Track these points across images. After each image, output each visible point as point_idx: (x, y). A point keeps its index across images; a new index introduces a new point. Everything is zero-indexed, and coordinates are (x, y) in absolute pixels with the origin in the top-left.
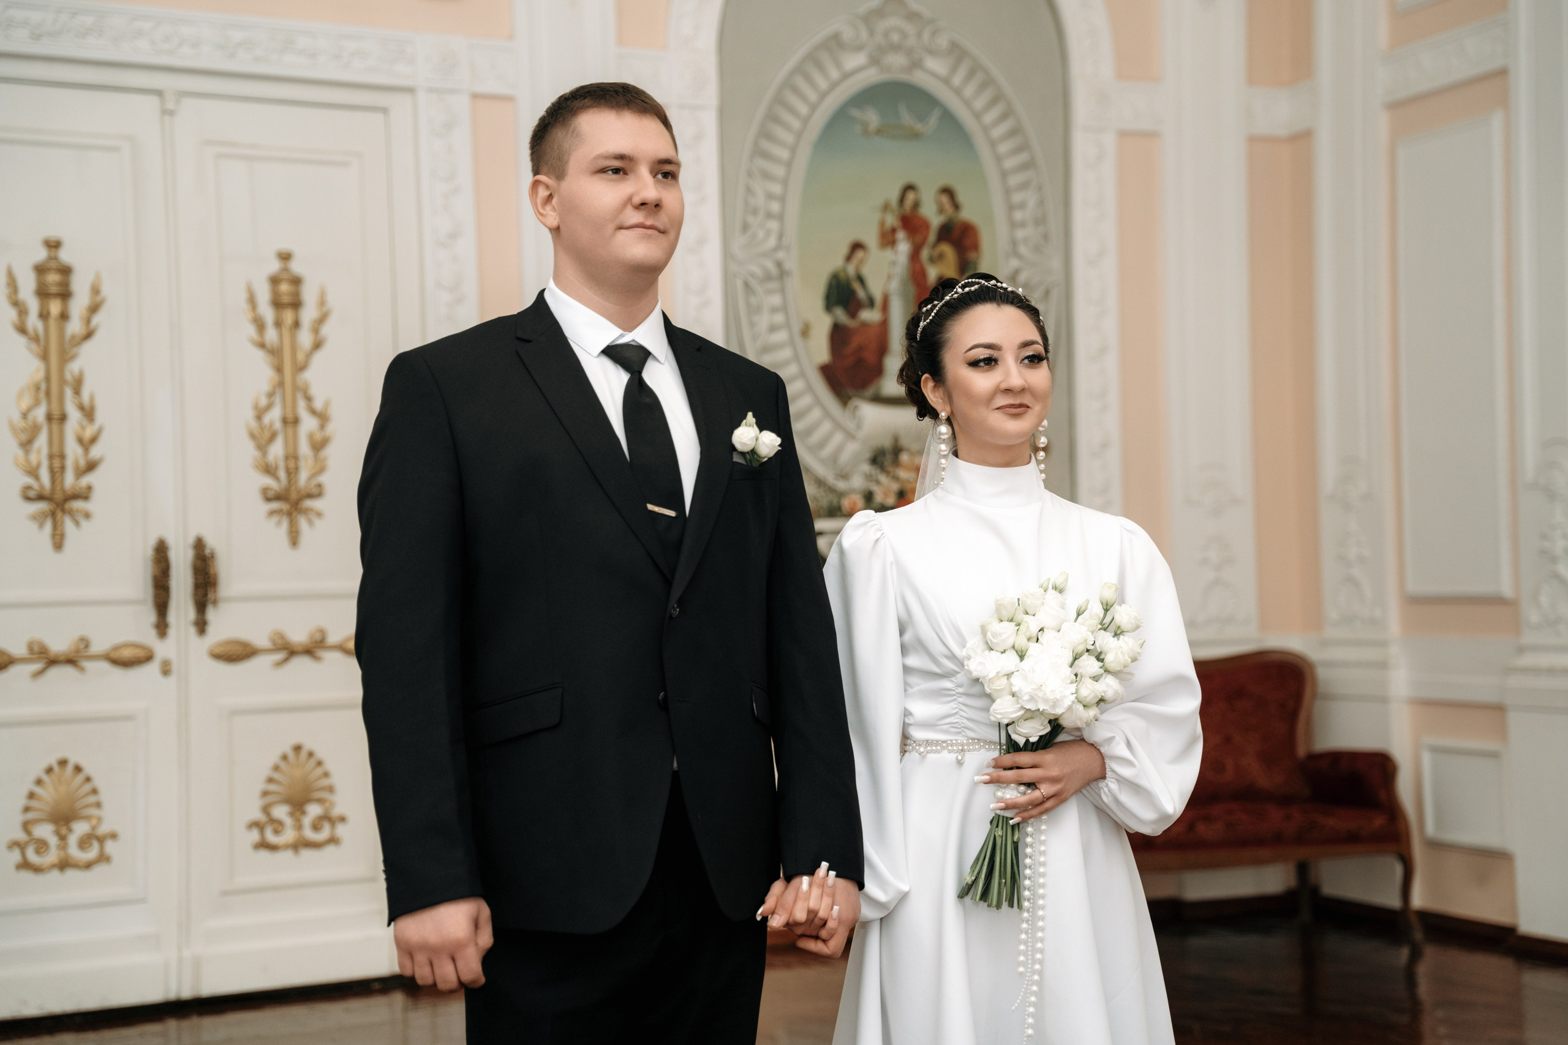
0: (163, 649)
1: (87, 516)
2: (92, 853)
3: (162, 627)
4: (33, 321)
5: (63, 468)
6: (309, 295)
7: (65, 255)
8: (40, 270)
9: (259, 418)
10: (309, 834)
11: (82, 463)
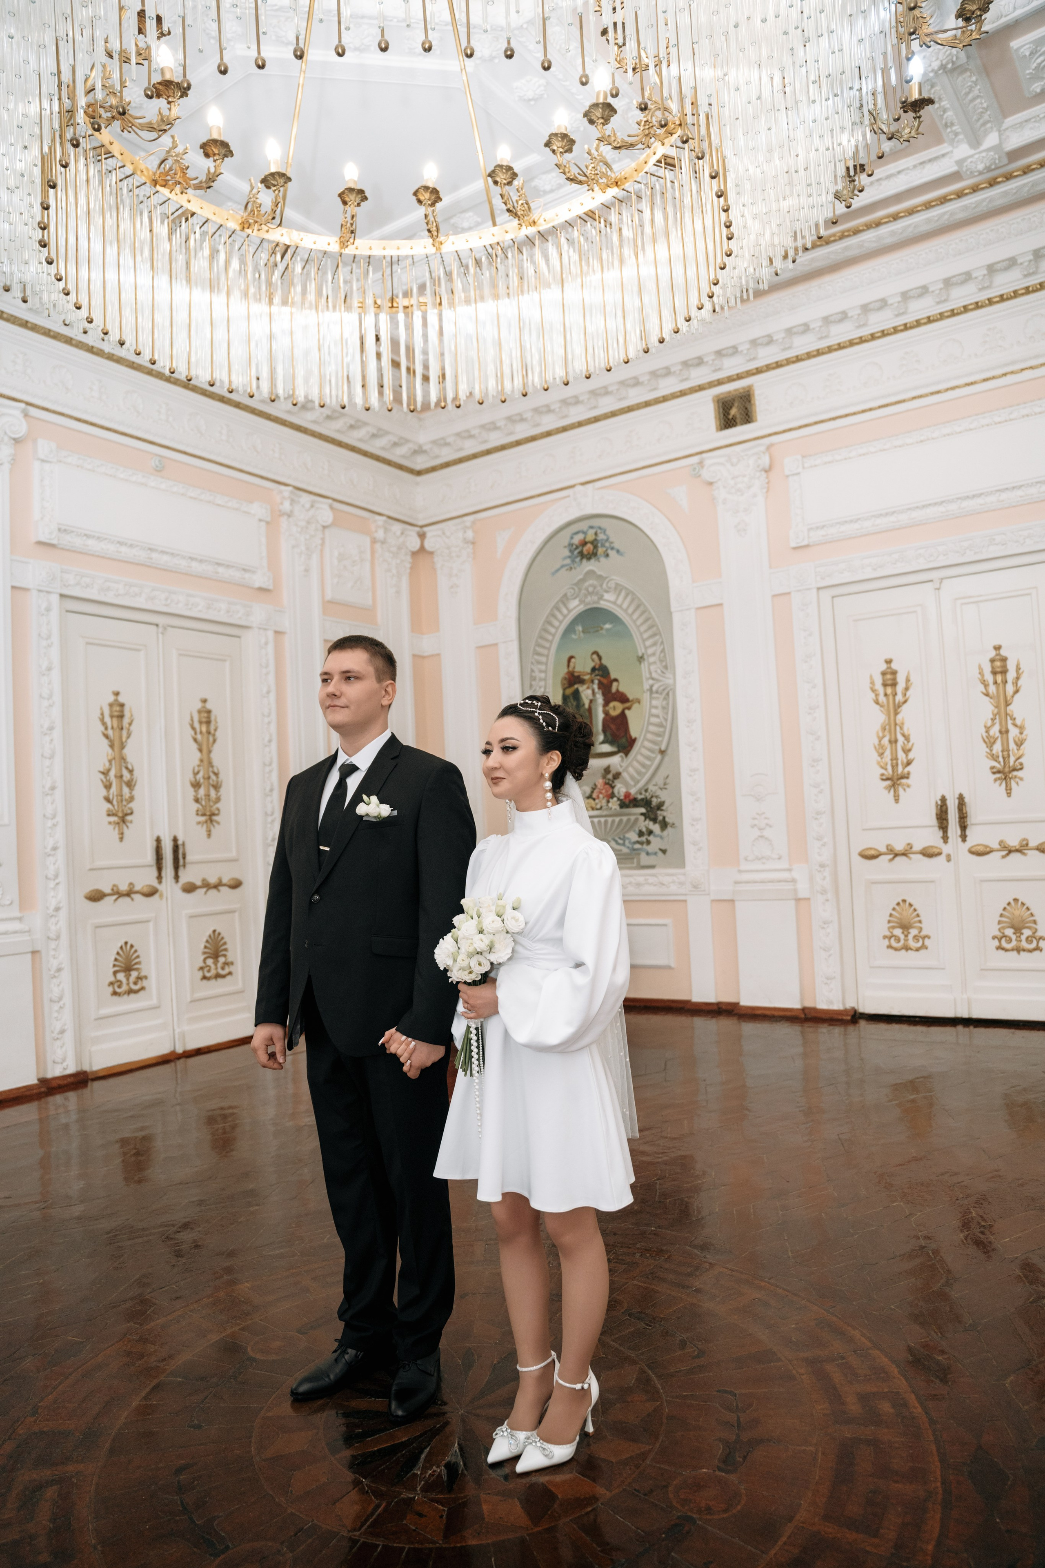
0: (946, 849)
1: (908, 786)
2: (919, 944)
3: (945, 839)
4: (882, 699)
5: (897, 765)
6: (1011, 666)
7: (894, 666)
8: (884, 674)
9: (987, 732)
10: (1024, 944)
11: (905, 761)
